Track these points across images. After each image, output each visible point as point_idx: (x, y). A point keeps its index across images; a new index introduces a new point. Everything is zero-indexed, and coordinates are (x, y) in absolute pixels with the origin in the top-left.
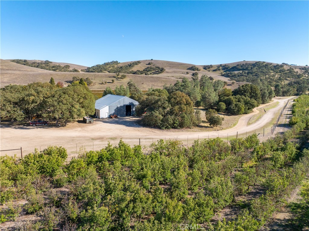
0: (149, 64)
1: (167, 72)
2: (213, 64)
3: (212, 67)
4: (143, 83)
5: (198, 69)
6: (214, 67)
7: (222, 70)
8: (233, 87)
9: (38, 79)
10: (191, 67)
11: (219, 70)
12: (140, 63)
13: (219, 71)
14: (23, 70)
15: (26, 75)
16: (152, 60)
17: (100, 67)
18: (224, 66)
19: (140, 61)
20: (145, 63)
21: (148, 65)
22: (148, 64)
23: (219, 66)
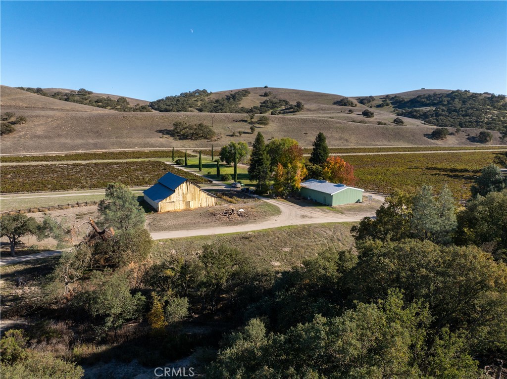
0: (266, 95)
1: (309, 110)
2: (373, 95)
3: (373, 101)
4: (306, 134)
5: (352, 104)
6: (376, 101)
7: (391, 105)
8: (459, 137)
9: (101, 127)
10: (339, 100)
11: (388, 105)
12: (249, 93)
13: (387, 107)
14: (57, 109)
15: (76, 118)
16: (266, 87)
17: (178, 100)
18: (393, 98)
19: (248, 89)
20: (257, 93)
21: (264, 96)
22: (264, 94)
23: (384, 98)
